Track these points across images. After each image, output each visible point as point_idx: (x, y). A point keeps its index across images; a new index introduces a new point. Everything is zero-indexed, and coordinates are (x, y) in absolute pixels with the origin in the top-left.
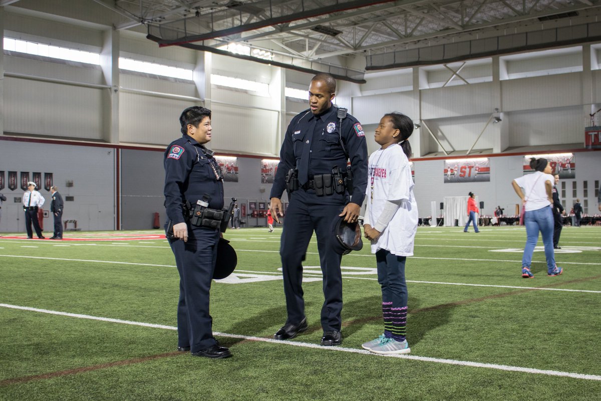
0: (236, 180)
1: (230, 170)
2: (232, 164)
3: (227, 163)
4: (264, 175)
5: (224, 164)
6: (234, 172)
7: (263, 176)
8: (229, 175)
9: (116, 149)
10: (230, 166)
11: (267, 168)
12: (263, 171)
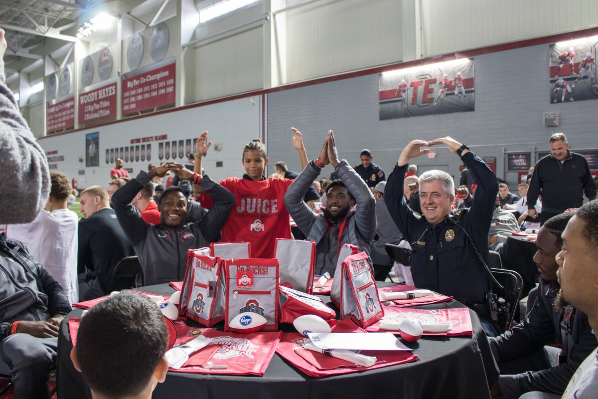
0: (470, 108)
1: (454, 88)
2: (459, 73)
3: (445, 75)
4: (561, 81)
5: (438, 78)
6: (463, 90)
7: (557, 85)
8: (449, 99)
9: (261, 96)
10: (451, 79)
11: (572, 62)
12: (555, 71)
